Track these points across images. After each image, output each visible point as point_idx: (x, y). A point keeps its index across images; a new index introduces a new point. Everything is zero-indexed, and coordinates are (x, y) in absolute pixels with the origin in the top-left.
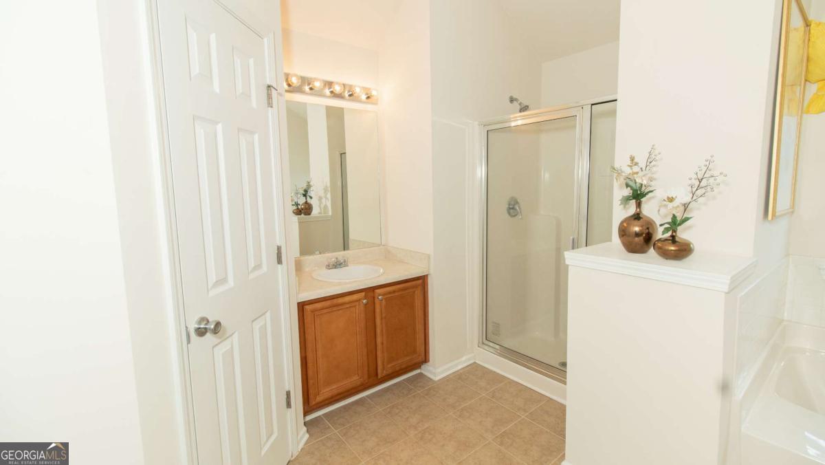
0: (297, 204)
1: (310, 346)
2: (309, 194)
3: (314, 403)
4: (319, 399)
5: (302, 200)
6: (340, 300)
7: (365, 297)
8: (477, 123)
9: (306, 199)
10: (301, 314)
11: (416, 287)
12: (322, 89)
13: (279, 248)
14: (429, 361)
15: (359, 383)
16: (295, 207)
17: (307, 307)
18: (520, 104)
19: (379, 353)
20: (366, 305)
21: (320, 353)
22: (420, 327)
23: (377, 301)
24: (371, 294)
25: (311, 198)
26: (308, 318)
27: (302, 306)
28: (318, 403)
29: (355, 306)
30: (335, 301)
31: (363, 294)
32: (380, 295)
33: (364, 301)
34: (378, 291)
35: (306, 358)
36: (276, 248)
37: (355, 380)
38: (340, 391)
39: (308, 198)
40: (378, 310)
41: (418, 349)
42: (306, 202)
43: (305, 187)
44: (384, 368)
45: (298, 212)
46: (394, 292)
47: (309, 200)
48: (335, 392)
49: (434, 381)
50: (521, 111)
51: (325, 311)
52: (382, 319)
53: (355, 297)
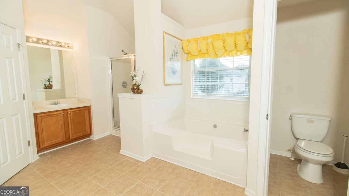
0: (45, 85)
1: (40, 128)
2: (51, 80)
3: (42, 147)
4: (44, 146)
5: (47, 83)
6: (53, 113)
7: (63, 112)
8: (108, 58)
9: (49, 82)
10: (35, 118)
11: (86, 110)
12: (47, 43)
13: (24, 95)
14: (92, 134)
15: (62, 141)
16: (44, 86)
17: (38, 116)
18: (125, 52)
19: (70, 131)
20: (63, 115)
21: (44, 130)
22: (88, 123)
23: (69, 114)
24: (66, 112)
25: (52, 82)
26: (39, 119)
27: (35, 115)
28: (44, 148)
29: (59, 115)
30: (50, 114)
31: (63, 111)
32: (69, 112)
33: (63, 114)
34: (69, 111)
35: (38, 132)
36: (23, 95)
37: (60, 140)
38: (53, 143)
39: (50, 82)
40: (69, 117)
41: (87, 130)
42: (50, 84)
43: (49, 78)
44: (72, 136)
45: (46, 88)
46: (76, 111)
47: (51, 83)
48: (51, 144)
49: (94, 140)
50: (125, 54)
51: (46, 117)
52: (71, 120)
53: (59, 112)
